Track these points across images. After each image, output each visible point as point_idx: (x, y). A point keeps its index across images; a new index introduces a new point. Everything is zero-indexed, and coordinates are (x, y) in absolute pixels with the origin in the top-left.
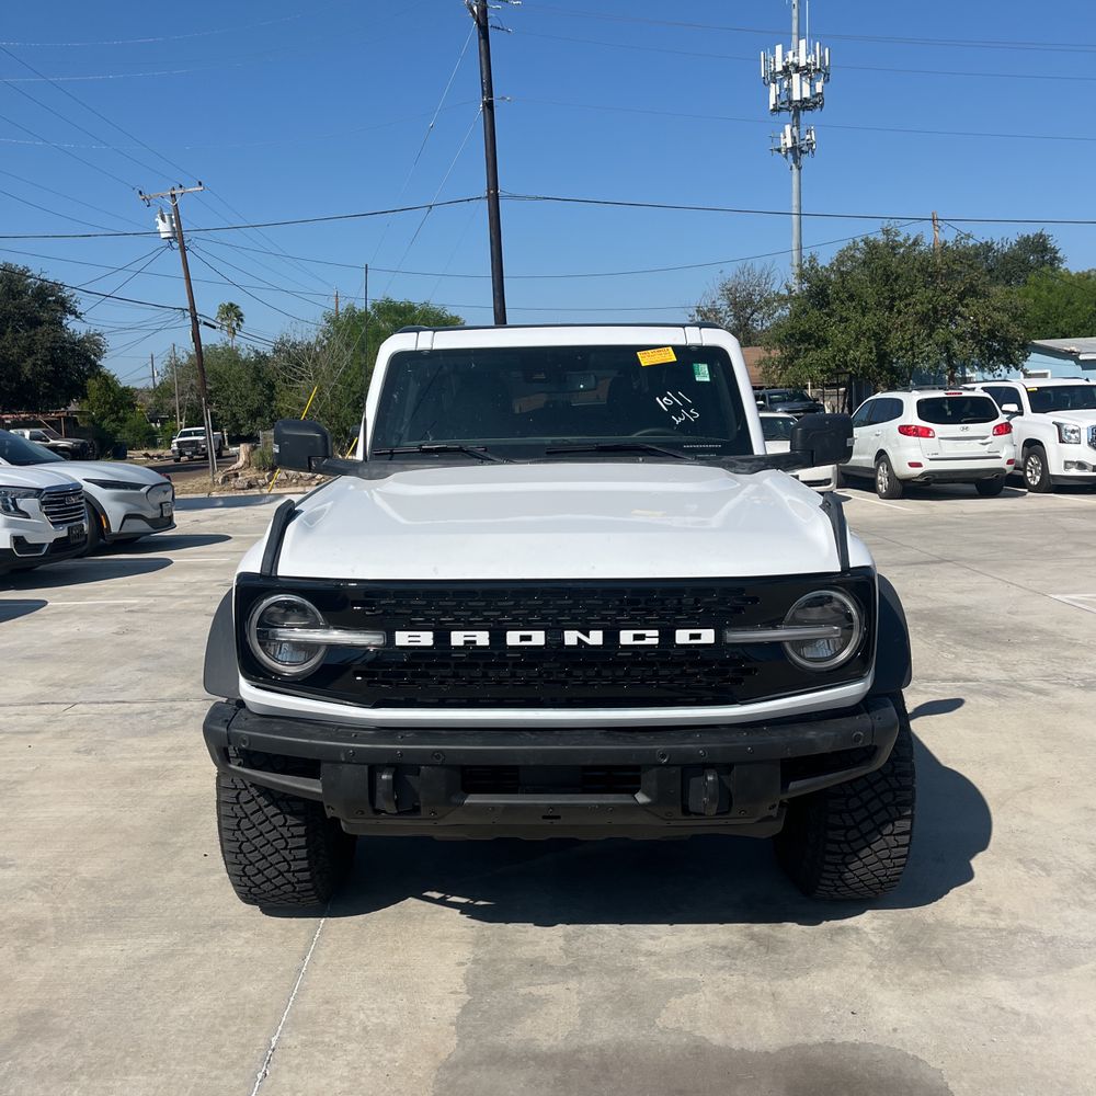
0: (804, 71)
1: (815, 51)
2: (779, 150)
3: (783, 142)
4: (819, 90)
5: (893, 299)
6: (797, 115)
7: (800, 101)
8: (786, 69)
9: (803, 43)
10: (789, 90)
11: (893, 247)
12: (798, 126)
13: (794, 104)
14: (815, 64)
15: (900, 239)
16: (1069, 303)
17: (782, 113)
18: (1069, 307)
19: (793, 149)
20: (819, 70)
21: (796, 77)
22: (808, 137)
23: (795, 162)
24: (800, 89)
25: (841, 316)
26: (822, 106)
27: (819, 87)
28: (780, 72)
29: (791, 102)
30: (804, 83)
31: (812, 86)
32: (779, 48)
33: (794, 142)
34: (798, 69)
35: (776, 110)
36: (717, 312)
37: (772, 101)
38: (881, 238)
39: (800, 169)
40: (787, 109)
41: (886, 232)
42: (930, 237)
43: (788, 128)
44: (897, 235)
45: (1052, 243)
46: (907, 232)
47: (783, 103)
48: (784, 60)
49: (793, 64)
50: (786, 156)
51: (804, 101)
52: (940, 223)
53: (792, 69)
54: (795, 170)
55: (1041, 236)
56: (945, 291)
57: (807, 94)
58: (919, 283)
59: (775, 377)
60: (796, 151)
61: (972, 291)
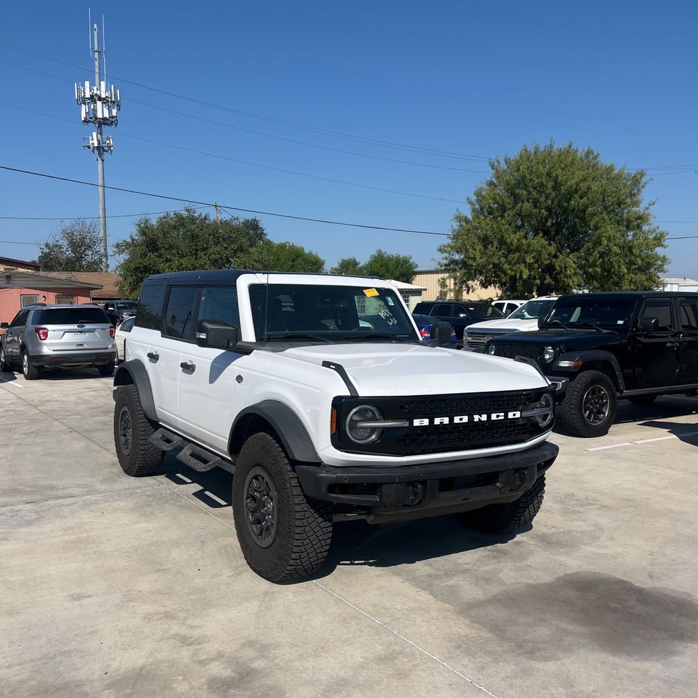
0: (104, 101)
1: (111, 90)
2: (89, 147)
3: (91, 142)
4: (114, 114)
5: (197, 250)
6: (100, 126)
7: (102, 119)
8: (92, 97)
9: (103, 84)
10: (95, 110)
11: (193, 220)
12: (101, 133)
13: (98, 120)
14: (111, 98)
15: (196, 215)
16: (278, 260)
17: (89, 124)
18: (279, 262)
19: (98, 148)
20: (114, 102)
21: (99, 103)
22: (108, 142)
23: (100, 156)
24: (102, 111)
25: (166, 258)
26: (116, 124)
27: (114, 112)
28: (88, 98)
29: (96, 118)
30: (104, 108)
31: (110, 112)
32: (87, 84)
33: (99, 144)
34: (100, 99)
35: (86, 121)
36: (60, 247)
37: (83, 115)
38: (185, 214)
39: (103, 161)
40: (93, 122)
41: (188, 210)
42: (213, 216)
43: (95, 134)
44: (194, 213)
45: (261, 225)
46: (200, 211)
47: (90, 118)
48: (90, 91)
49: (96, 95)
50: (93, 151)
51: (104, 119)
52: (219, 209)
53: (96, 98)
54: (100, 161)
55: (255, 220)
56: (226, 248)
57: (106, 115)
58: (211, 242)
59: (127, 293)
60: (101, 150)
61: (241, 249)
